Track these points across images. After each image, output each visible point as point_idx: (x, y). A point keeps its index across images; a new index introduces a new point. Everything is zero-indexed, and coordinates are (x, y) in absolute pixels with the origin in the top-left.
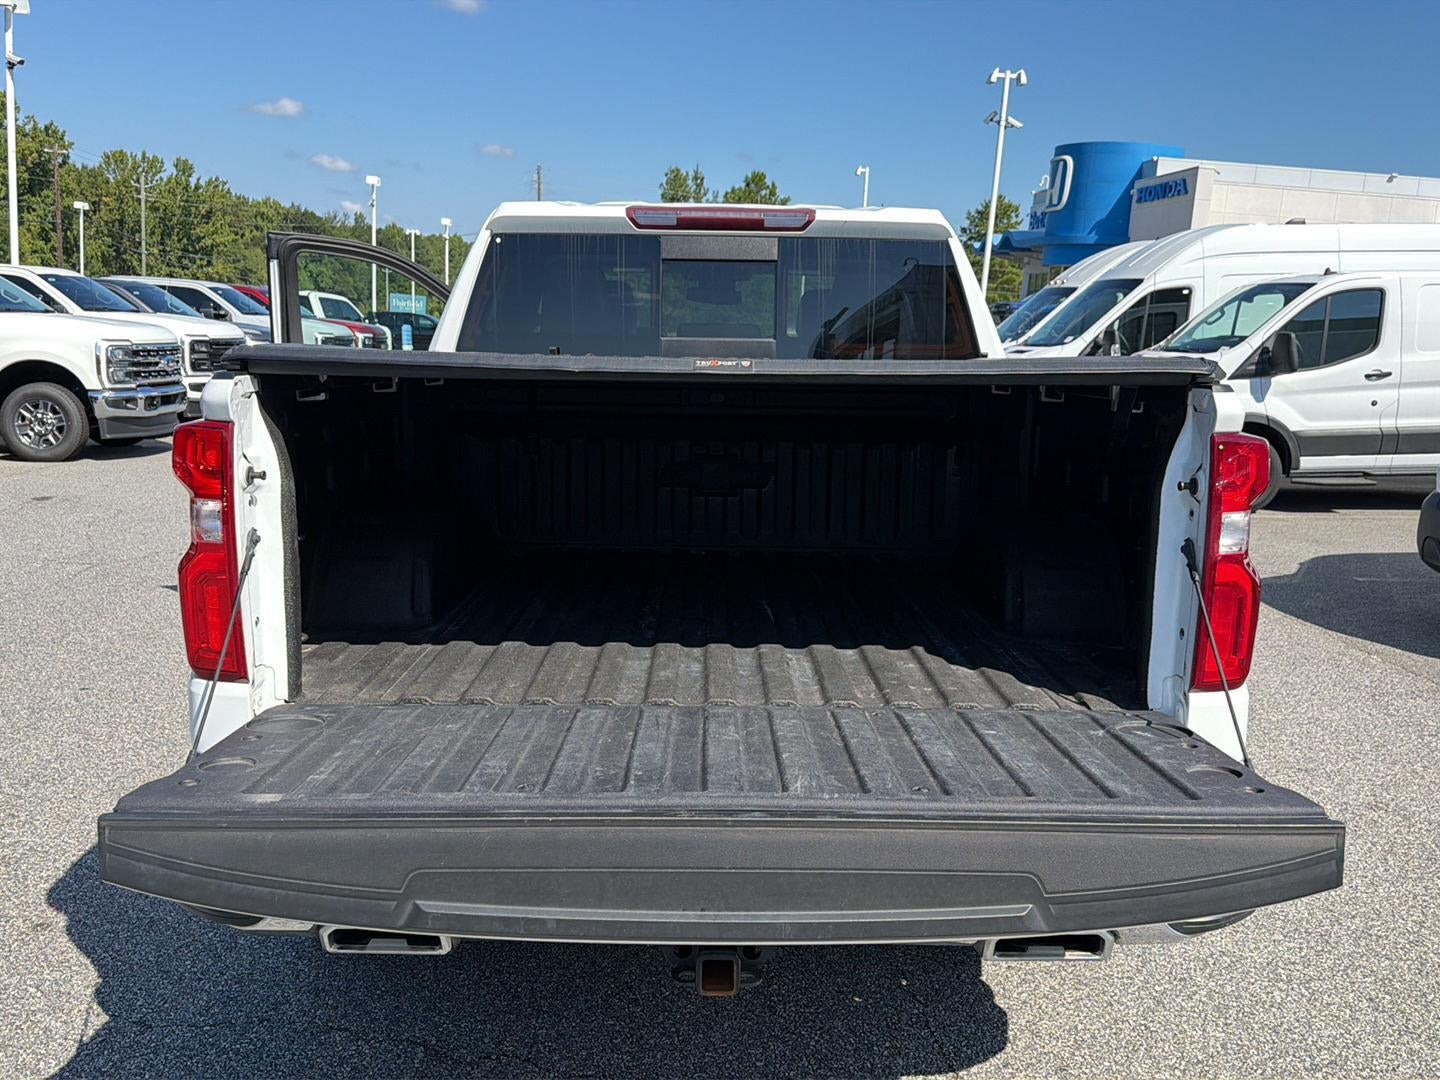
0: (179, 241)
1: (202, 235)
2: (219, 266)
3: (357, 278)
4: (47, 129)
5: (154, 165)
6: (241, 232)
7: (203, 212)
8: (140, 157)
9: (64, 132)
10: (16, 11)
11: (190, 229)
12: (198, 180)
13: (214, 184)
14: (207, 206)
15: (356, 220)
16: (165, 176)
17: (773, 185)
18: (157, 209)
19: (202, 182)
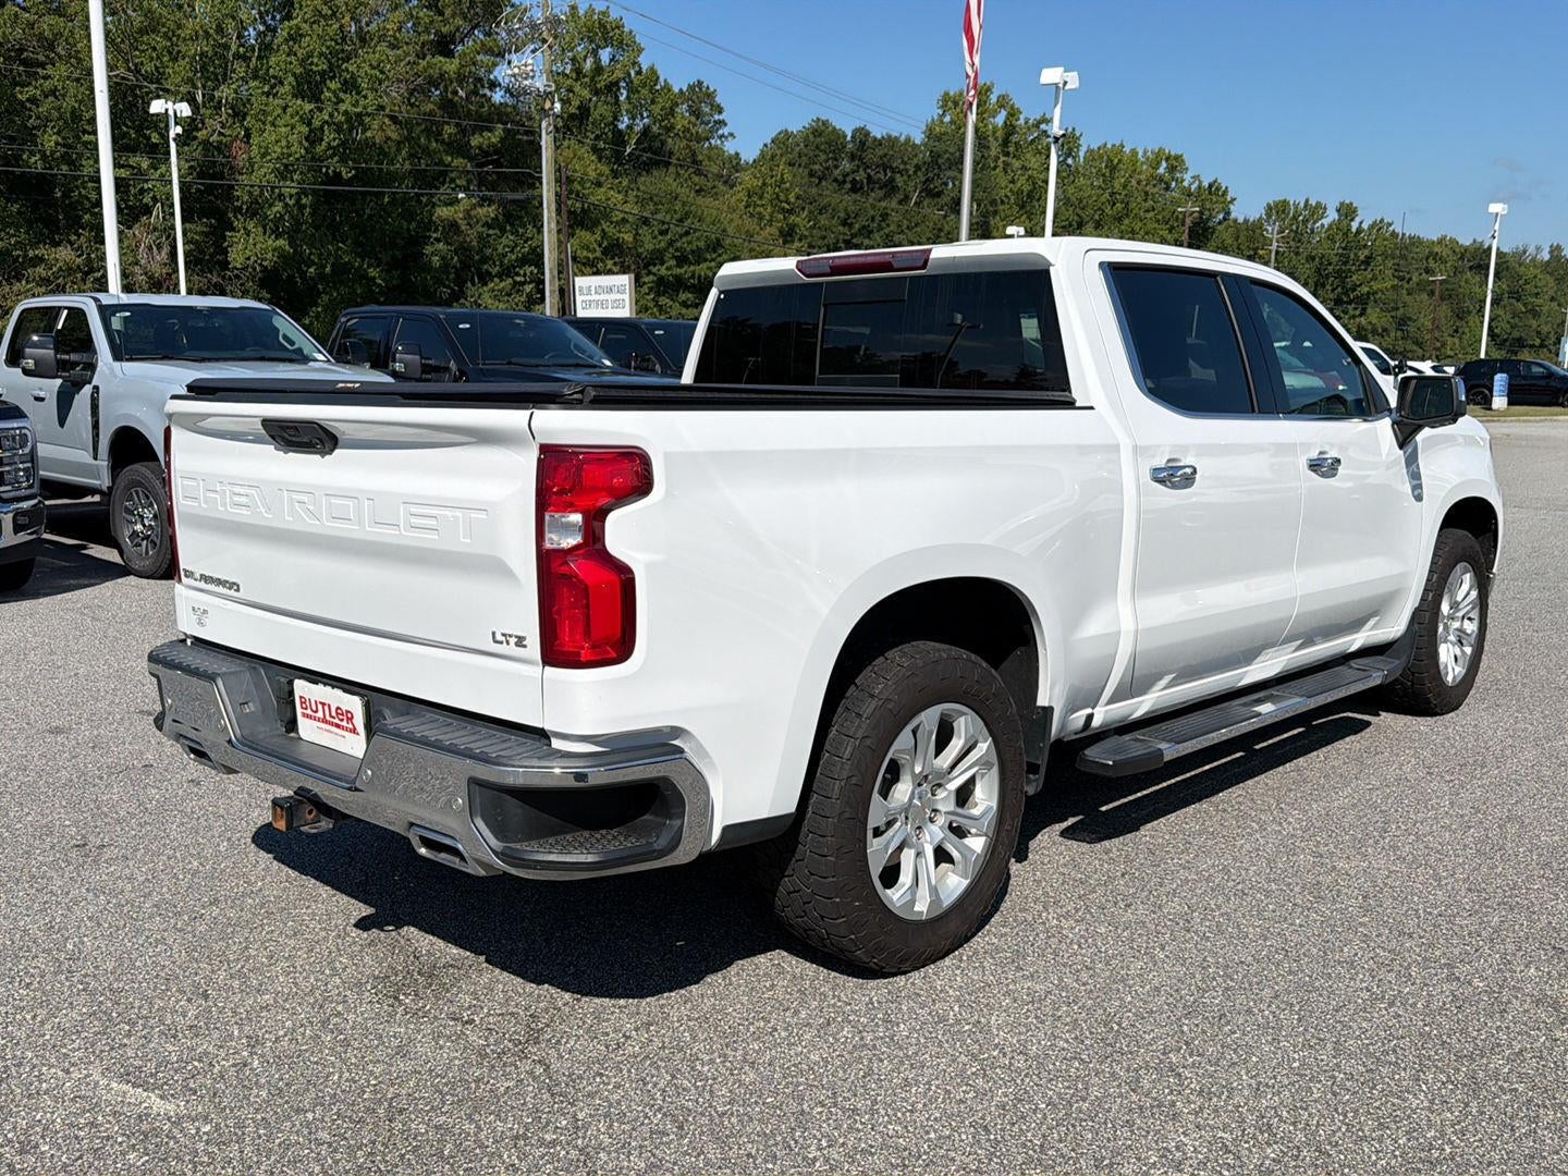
0: (1333, 290)
1: (1358, 283)
2: (1374, 316)
3: (1543, 318)
4: (1210, 186)
5: (1317, 210)
6: (1407, 276)
7: (1362, 258)
8: (1302, 205)
9: (1226, 188)
10: (1067, 88)
11: (1346, 277)
12: (1361, 223)
13: (1378, 226)
14: (1366, 252)
15: (1551, 252)
16: (1326, 222)
18: (1313, 259)
19: (1365, 226)
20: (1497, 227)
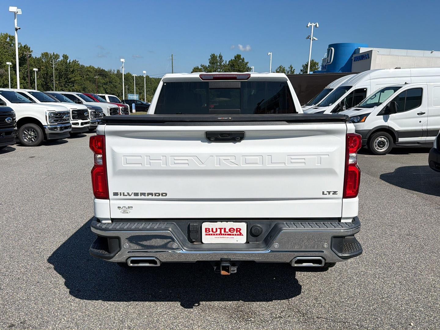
0: (64, 79)
1: (71, 77)
2: (76, 87)
3: (118, 89)
4: (25, 46)
5: (57, 56)
6: (83, 76)
7: (71, 70)
8: (52, 54)
9: (30, 47)
10: (18, 13)
11: (68, 76)
12: (70, 61)
13: (75, 62)
14: (72, 69)
15: (117, 72)
16: (60, 60)
17: (243, 58)
18: (58, 70)
19: (71, 61)
20: (123, 65)
